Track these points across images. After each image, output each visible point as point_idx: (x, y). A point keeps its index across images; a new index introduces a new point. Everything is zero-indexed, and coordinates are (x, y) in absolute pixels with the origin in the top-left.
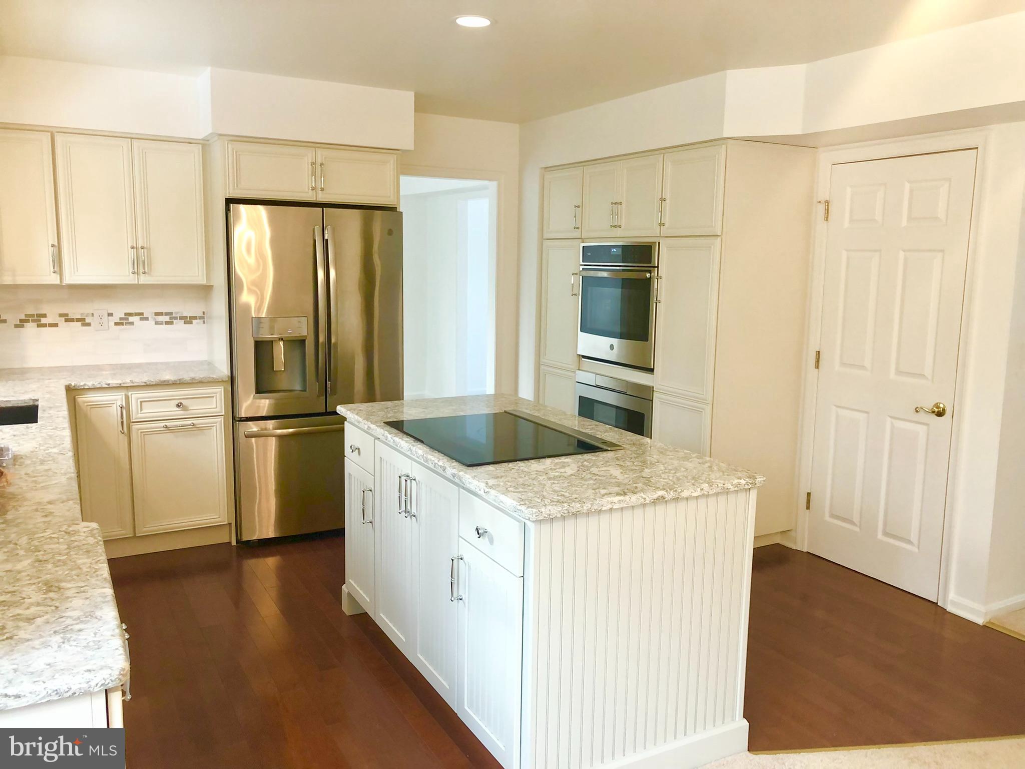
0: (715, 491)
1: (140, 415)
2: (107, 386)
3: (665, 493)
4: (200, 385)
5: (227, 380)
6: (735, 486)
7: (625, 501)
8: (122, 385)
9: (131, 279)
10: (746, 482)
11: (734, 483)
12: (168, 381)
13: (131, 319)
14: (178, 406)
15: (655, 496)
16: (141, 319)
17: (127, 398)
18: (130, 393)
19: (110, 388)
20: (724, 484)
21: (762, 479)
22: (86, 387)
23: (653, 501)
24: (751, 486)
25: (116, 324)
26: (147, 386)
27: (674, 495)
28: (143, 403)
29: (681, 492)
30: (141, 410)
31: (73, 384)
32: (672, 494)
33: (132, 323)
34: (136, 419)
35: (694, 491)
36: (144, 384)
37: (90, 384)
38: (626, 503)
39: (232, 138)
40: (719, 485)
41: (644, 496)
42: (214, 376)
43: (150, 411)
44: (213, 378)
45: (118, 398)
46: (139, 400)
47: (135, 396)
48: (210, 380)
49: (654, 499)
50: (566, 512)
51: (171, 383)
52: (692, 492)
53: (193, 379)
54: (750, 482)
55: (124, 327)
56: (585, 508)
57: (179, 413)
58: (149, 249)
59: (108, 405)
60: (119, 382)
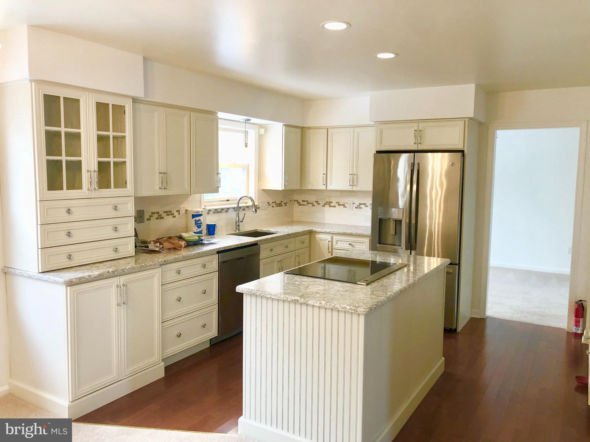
0: (329, 307)
1: (336, 246)
2: (325, 232)
3: (299, 298)
4: (359, 237)
5: (370, 236)
6: (342, 308)
7: (278, 296)
8: (330, 232)
9: (350, 188)
10: (350, 308)
11: (342, 306)
12: (347, 233)
13: (361, 206)
14: (349, 244)
15: (294, 298)
16: (365, 206)
17: (332, 237)
18: (333, 236)
19: (326, 233)
20: (335, 305)
21: (363, 310)
22: (318, 231)
23: (292, 300)
24: (353, 311)
25: (356, 208)
26: (339, 234)
27: (304, 301)
28: (338, 241)
29: (308, 301)
30: (337, 244)
31: (314, 229)
32: (302, 300)
33: (361, 208)
34: (335, 247)
35: (315, 303)
36: (338, 233)
37: (319, 230)
38: (278, 297)
39: (379, 123)
40: (332, 304)
41: (287, 297)
42: (365, 234)
43: (340, 245)
44: (364, 234)
45: (329, 237)
46: (336, 240)
47: (335, 237)
48: (363, 235)
49: (293, 300)
50: (250, 292)
51: (347, 234)
52: (314, 303)
53: (356, 233)
54: (353, 309)
55: (359, 209)
56: (258, 293)
57: (350, 247)
58: (357, 175)
59: (325, 240)
60: (329, 231)
